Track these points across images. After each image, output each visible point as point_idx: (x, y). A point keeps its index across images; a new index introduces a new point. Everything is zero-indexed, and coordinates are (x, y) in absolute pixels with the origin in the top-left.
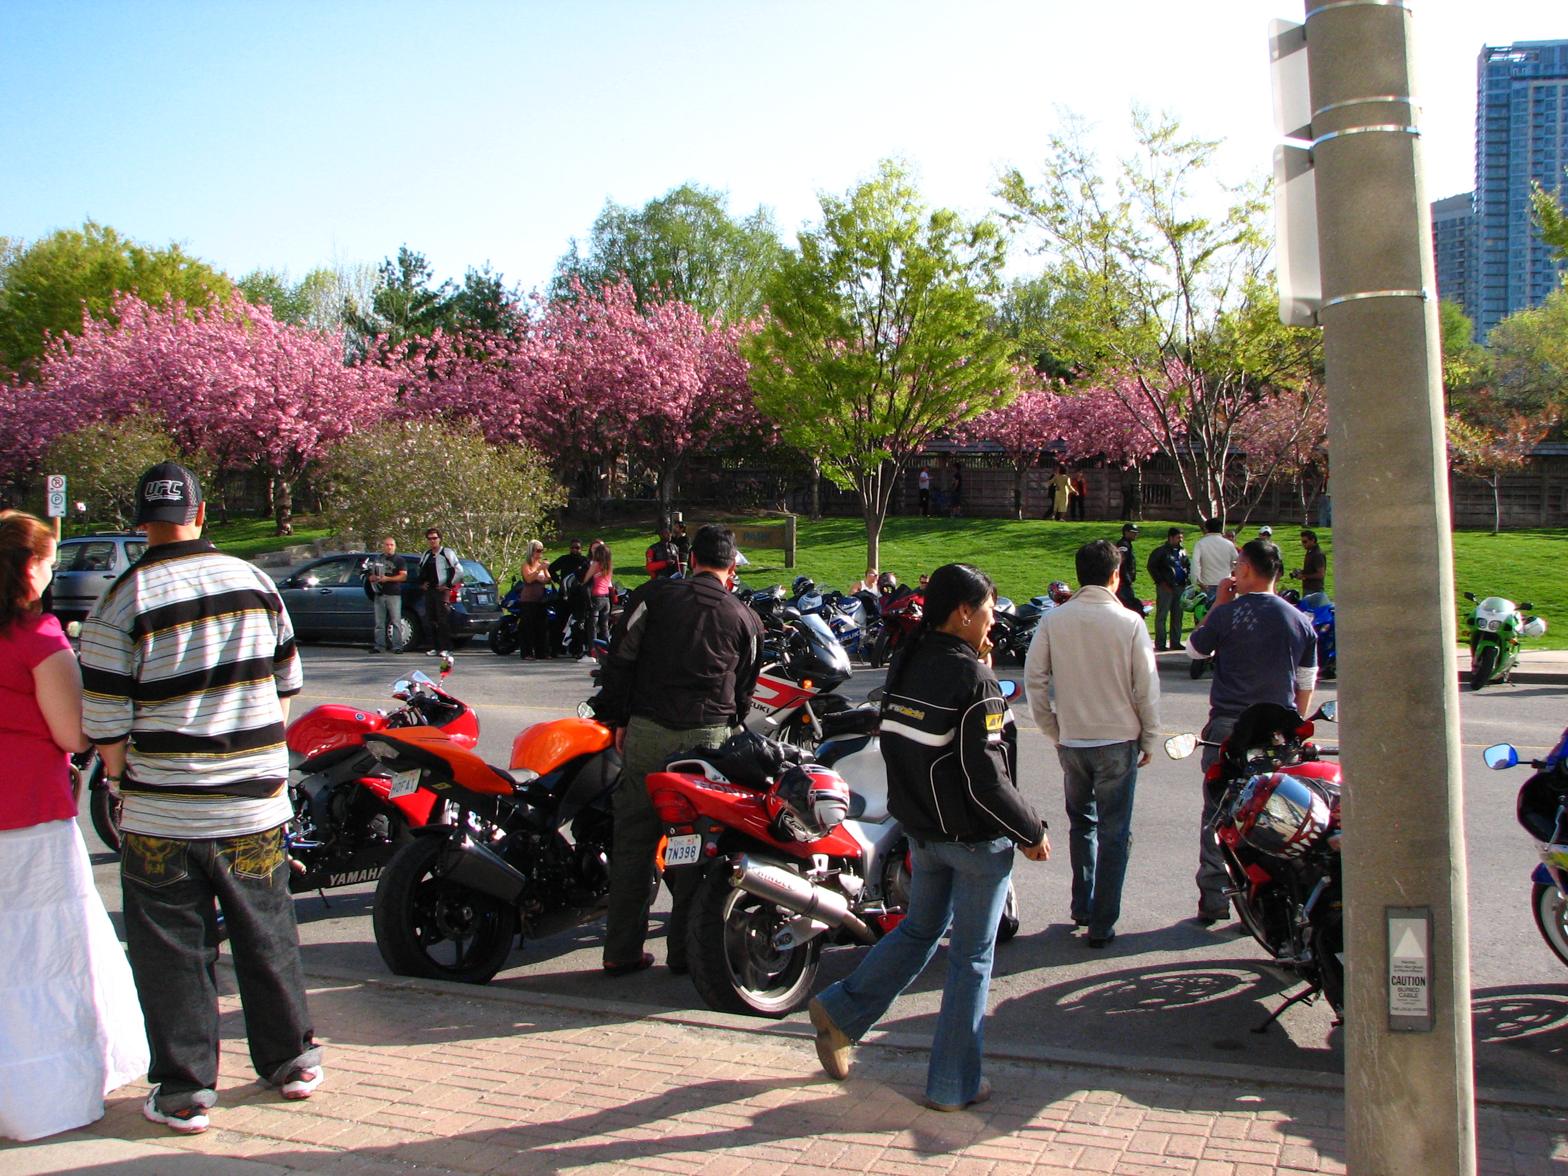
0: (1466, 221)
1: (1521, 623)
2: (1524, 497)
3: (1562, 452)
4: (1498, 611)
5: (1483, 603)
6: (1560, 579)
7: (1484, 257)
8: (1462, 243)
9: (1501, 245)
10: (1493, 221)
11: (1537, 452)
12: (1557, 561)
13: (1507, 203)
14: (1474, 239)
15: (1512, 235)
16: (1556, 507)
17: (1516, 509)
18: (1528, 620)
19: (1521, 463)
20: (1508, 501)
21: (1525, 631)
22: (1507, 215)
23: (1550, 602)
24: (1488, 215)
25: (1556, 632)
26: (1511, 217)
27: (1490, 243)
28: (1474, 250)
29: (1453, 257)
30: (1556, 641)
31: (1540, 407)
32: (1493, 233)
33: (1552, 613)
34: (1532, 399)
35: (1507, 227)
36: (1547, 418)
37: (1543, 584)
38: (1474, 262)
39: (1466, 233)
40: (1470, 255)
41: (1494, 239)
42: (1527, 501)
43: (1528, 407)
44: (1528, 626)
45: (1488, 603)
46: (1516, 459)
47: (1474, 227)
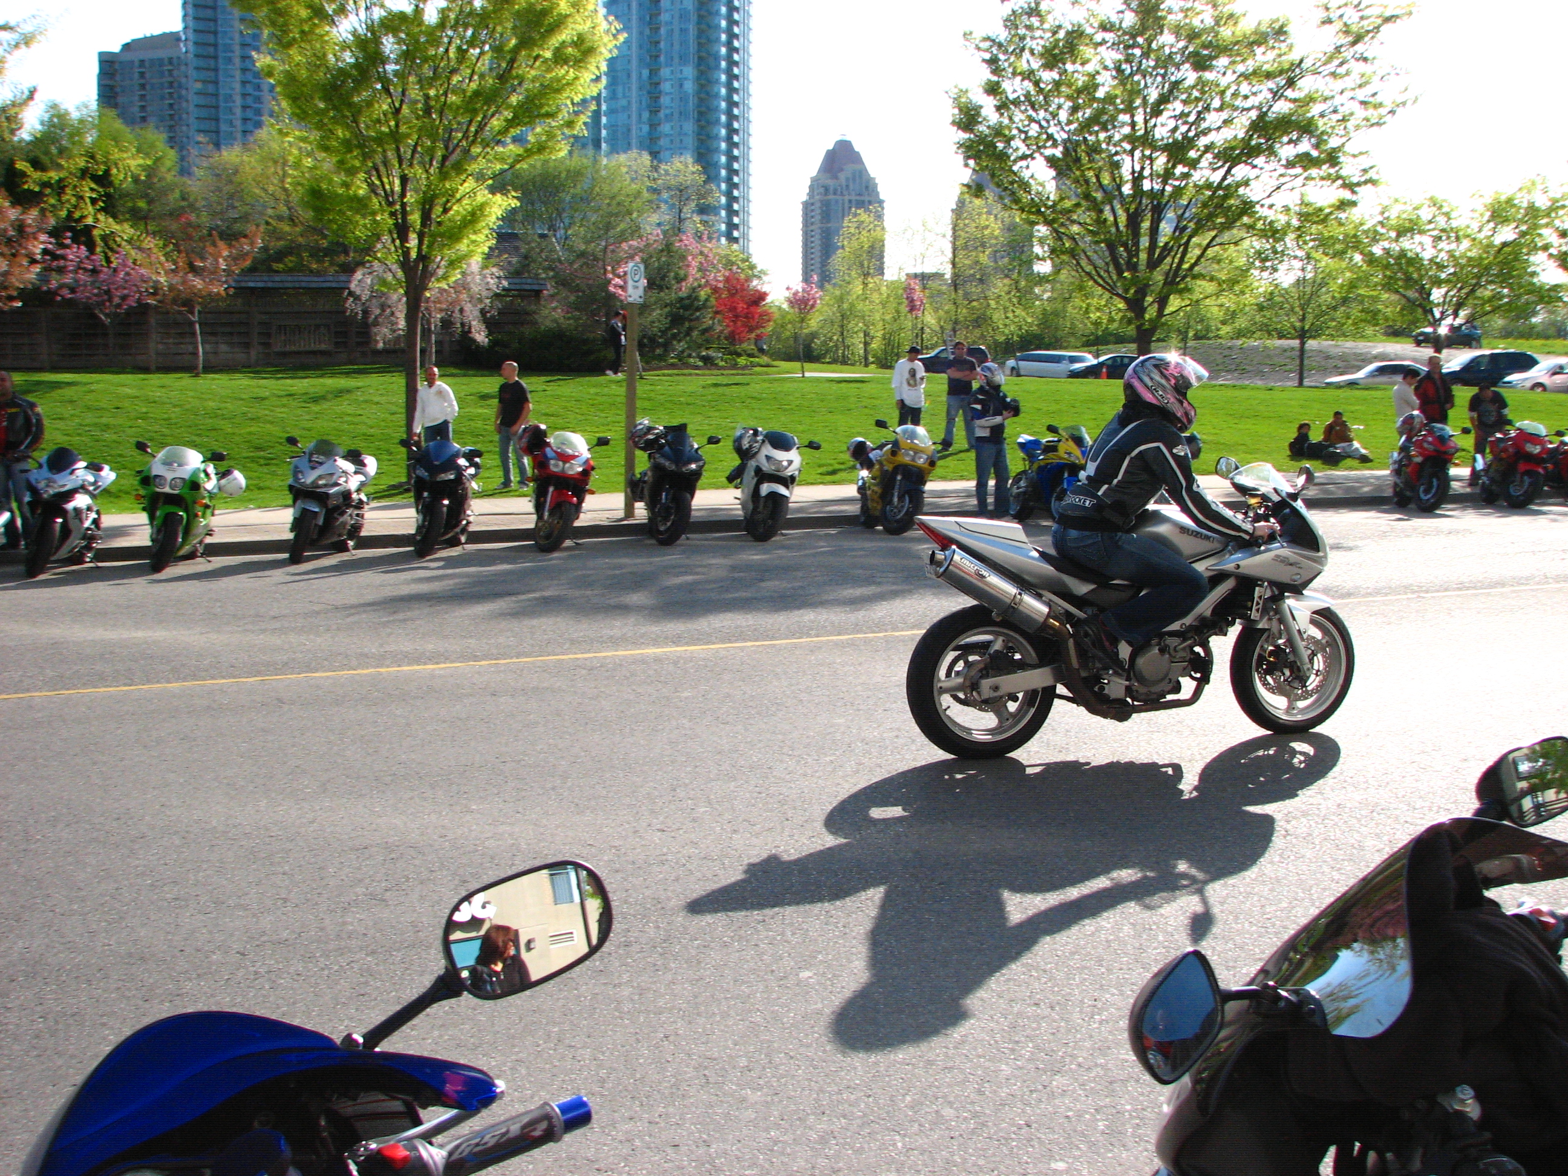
0: (175, 61)
1: (214, 478)
2: (231, 334)
3: (270, 285)
4: (180, 465)
5: (161, 455)
6: (272, 423)
7: (194, 99)
8: (171, 84)
9: (211, 88)
10: (202, 63)
11: (243, 285)
12: (266, 402)
13: (215, 45)
14: (184, 80)
15: (221, 78)
16: (267, 345)
17: (223, 348)
18: (223, 474)
19: (223, 293)
20: (212, 339)
21: (220, 489)
22: (215, 57)
23: (259, 449)
24: (197, 56)
25: (268, 484)
26: (220, 61)
27: (199, 86)
28: (184, 92)
29: (163, 98)
30: (266, 495)
31: (245, 236)
32: (203, 75)
33: (262, 461)
34: (237, 227)
35: (216, 70)
36: (252, 244)
37: (252, 429)
38: (184, 105)
39: (175, 73)
40: (180, 97)
41: (204, 82)
42: (236, 339)
43: (230, 236)
44: (223, 481)
45: (167, 457)
46: (218, 289)
47: (183, 68)
